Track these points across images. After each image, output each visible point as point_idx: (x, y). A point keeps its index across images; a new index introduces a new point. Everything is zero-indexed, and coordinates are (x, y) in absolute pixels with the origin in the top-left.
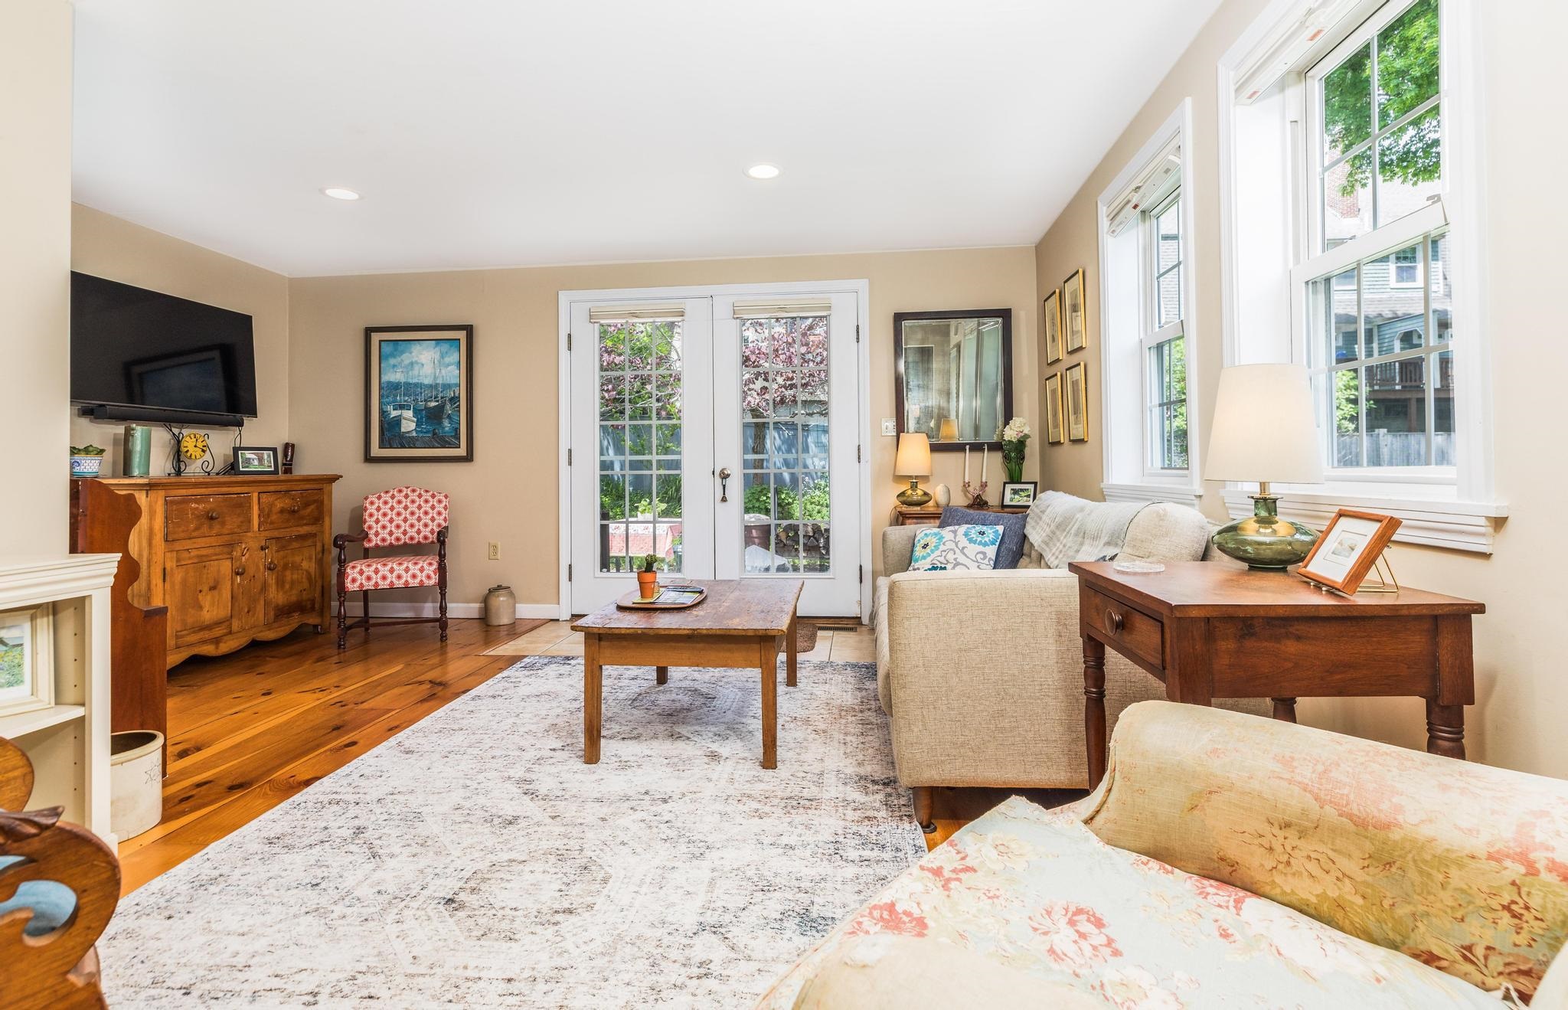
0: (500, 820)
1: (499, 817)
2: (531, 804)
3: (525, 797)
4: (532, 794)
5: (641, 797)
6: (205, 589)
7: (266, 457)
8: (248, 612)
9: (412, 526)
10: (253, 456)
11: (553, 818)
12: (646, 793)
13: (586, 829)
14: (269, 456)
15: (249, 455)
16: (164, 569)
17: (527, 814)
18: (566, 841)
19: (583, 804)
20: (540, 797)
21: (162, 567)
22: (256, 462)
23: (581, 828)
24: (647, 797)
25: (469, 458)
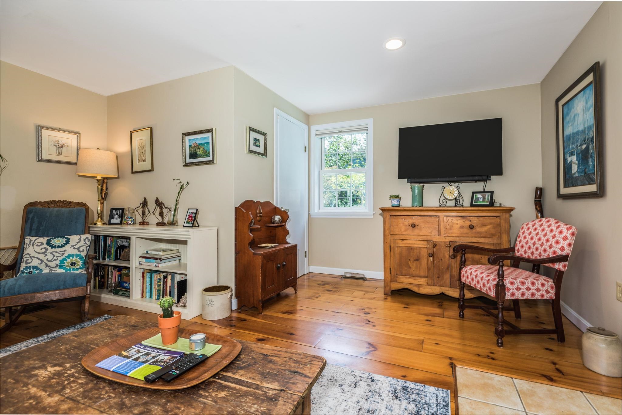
6: (412, 259)
7: (487, 197)
8: (438, 277)
9: (557, 243)
10: (481, 196)
14: (488, 196)
15: (479, 196)
16: (390, 246)
21: (389, 245)
22: (481, 200)
25: (600, 194)
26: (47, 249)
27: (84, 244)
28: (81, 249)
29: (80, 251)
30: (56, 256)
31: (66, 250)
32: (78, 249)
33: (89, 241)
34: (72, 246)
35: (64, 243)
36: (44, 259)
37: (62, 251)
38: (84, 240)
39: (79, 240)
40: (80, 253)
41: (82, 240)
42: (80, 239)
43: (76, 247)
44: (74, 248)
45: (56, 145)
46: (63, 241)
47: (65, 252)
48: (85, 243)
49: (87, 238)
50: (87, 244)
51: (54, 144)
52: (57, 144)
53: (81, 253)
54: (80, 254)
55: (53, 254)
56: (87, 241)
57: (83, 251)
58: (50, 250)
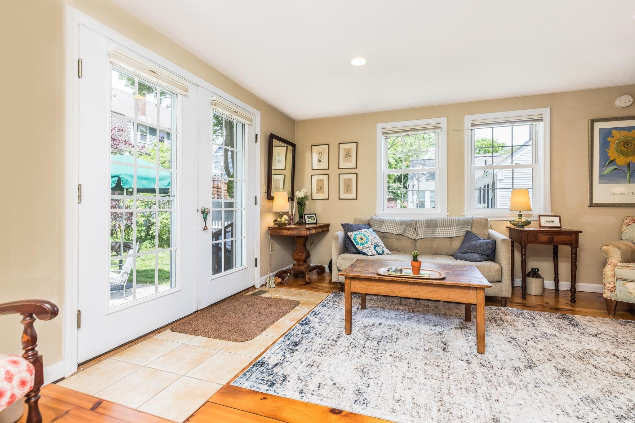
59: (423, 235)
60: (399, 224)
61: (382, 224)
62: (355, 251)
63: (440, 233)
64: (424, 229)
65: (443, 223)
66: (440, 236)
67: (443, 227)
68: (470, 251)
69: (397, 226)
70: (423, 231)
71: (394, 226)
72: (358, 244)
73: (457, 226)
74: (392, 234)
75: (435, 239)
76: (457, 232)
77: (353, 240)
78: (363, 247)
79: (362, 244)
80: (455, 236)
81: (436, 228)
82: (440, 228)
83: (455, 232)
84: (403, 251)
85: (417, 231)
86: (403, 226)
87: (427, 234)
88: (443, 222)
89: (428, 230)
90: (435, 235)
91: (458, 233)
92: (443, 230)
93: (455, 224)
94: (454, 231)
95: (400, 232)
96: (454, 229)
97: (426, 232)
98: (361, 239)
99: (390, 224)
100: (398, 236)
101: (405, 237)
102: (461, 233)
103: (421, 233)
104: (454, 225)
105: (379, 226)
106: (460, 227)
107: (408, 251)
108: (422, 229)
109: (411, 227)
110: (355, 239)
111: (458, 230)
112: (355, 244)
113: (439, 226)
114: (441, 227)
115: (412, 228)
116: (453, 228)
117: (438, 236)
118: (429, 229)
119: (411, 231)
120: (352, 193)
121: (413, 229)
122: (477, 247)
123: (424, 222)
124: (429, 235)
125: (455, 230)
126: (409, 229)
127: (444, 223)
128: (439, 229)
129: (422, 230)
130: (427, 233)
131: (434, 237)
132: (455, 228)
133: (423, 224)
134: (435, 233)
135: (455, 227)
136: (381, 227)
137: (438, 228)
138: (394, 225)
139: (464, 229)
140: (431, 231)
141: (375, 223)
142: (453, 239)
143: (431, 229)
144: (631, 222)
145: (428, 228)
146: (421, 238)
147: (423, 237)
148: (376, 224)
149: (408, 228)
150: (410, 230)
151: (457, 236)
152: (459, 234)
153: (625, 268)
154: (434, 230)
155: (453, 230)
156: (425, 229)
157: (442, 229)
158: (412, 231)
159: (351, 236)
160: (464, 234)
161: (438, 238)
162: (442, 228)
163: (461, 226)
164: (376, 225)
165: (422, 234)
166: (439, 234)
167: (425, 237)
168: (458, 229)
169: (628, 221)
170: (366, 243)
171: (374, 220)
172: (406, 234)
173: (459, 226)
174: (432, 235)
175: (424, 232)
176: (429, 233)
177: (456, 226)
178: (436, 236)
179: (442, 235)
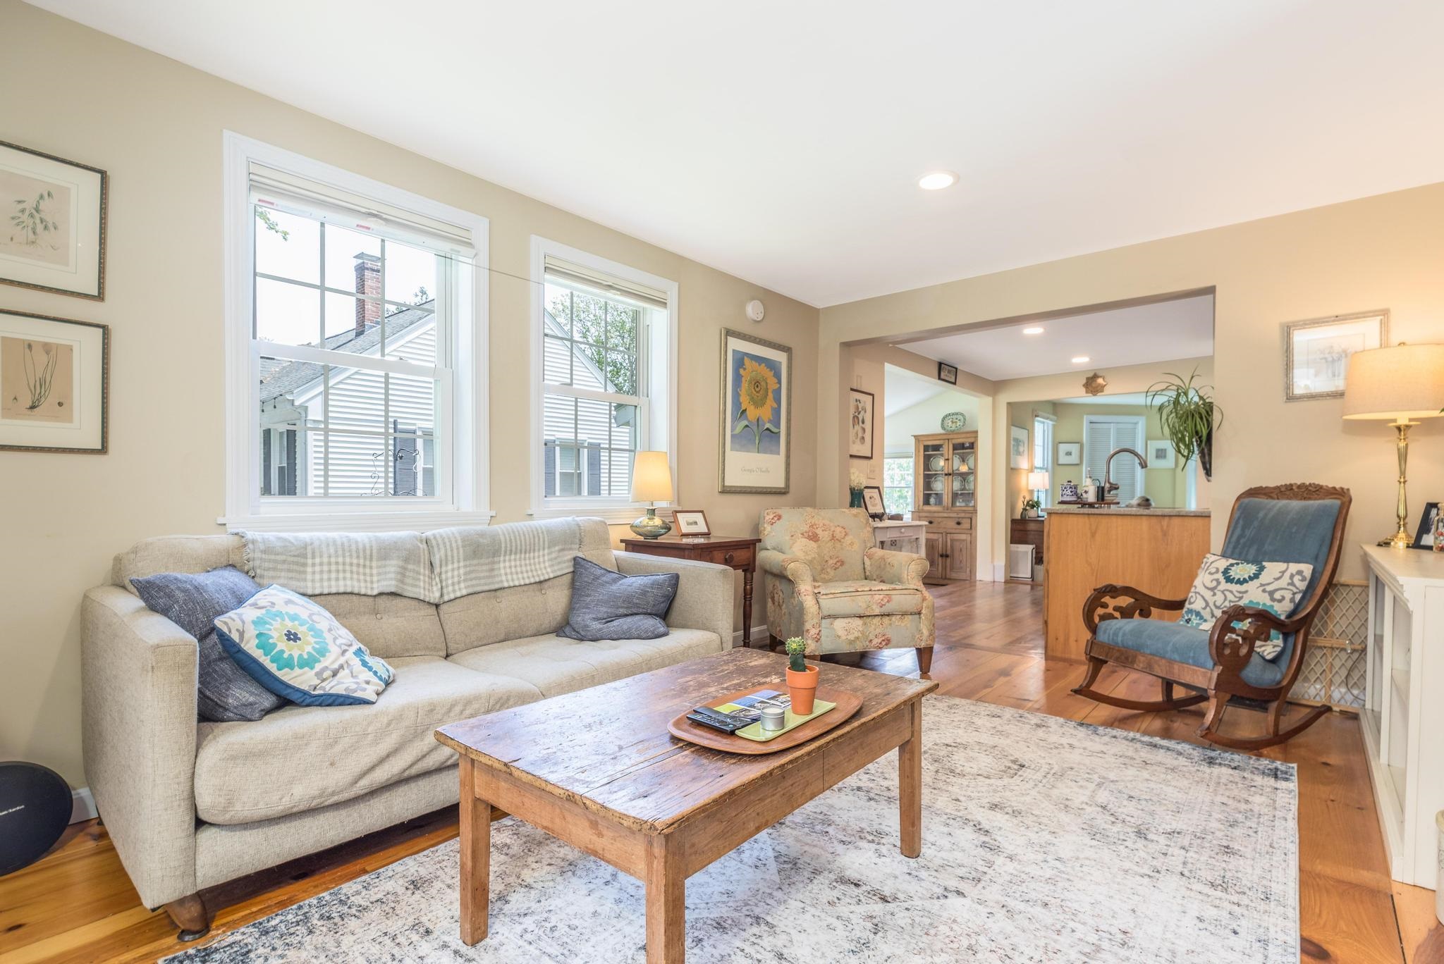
0: (1006, 810)
1: (1007, 813)
2: (980, 819)
3: (987, 828)
4: (980, 829)
5: (877, 797)
11: (957, 800)
12: (870, 799)
13: (931, 784)
17: (982, 810)
18: (948, 780)
19: (930, 805)
20: (972, 823)
23: (935, 786)
24: (872, 795)
26: (1219, 583)
27: (1289, 584)
28: (1277, 595)
29: (1273, 600)
30: (1228, 599)
31: (1246, 592)
32: (1271, 593)
33: (1302, 580)
34: (1262, 585)
35: (1249, 577)
36: (1211, 600)
37: (1240, 592)
38: (1292, 576)
39: (1280, 575)
40: (1272, 603)
41: (1287, 575)
42: (1283, 572)
43: (1269, 588)
44: (1264, 591)
45: (1325, 358)
46: (1252, 569)
47: (1244, 595)
48: (1292, 584)
49: (1300, 573)
50: (1295, 586)
51: (1322, 356)
52: (1329, 353)
53: (1275, 604)
54: (1272, 606)
55: (1225, 596)
56: (1297, 579)
57: (1280, 601)
58: (1224, 585)
59: (462, 585)
60: (375, 554)
61: (302, 560)
62: (268, 701)
63: (511, 572)
64: (462, 564)
65: (516, 541)
66: (513, 580)
67: (516, 554)
68: (622, 611)
69: (368, 563)
70: (462, 571)
71: (358, 565)
72: (289, 664)
73: (549, 548)
74: (354, 597)
75: (498, 593)
76: (553, 565)
77: (257, 654)
78: (318, 674)
79: (308, 663)
80: (552, 576)
81: (496, 559)
82: (507, 558)
83: (547, 564)
84: (407, 650)
85: (441, 574)
86: (394, 562)
87: (476, 578)
88: (513, 538)
89: (477, 568)
90: (497, 579)
91: (556, 568)
92: (518, 563)
93: (544, 541)
94: (544, 562)
95: (390, 586)
96: (544, 555)
97: (471, 572)
98: (292, 637)
99: (340, 560)
100: (382, 602)
101: (404, 600)
102: (564, 565)
103: (456, 580)
104: (541, 543)
105: (289, 571)
106: (557, 548)
107: (427, 648)
108: (456, 565)
109: (419, 562)
110: (265, 646)
111: (556, 558)
112: (272, 668)
113: (506, 552)
114: (511, 554)
115: (422, 565)
116: (541, 553)
117: (507, 581)
118: (478, 564)
119: (422, 577)
120: (70, 420)
121: (424, 568)
122: (638, 598)
123: (460, 543)
124: (483, 581)
125: (546, 558)
126: (414, 571)
127: (516, 539)
128: (505, 561)
129: (459, 568)
130: (473, 575)
131: (497, 586)
132: (546, 551)
133: (458, 549)
134: (496, 573)
135: (544, 549)
136: (300, 572)
137: (502, 558)
138: (355, 561)
139: (566, 552)
140: (485, 568)
141: (270, 561)
142: (546, 585)
143: (482, 561)
144: (776, 519)
145: (475, 562)
146: (458, 594)
147: (464, 592)
148: (276, 561)
149: (410, 567)
150: (419, 573)
151: (556, 574)
152: (559, 570)
153: (832, 596)
154: (494, 563)
155: (541, 560)
156: (468, 563)
157: (515, 560)
158: (424, 575)
159: (242, 634)
160: (567, 567)
161: (510, 587)
162: (513, 557)
163: (560, 547)
164: (274, 569)
165: (459, 583)
166: (509, 577)
167: (471, 590)
168: (554, 555)
169: (771, 517)
170: (323, 652)
171: (262, 547)
172: (410, 591)
173: (555, 545)
174: (490, 580)
175: (465, 574)
176: (482, 575)
177: (546, 545)
178: (502, 581)
179: (518, 579)
